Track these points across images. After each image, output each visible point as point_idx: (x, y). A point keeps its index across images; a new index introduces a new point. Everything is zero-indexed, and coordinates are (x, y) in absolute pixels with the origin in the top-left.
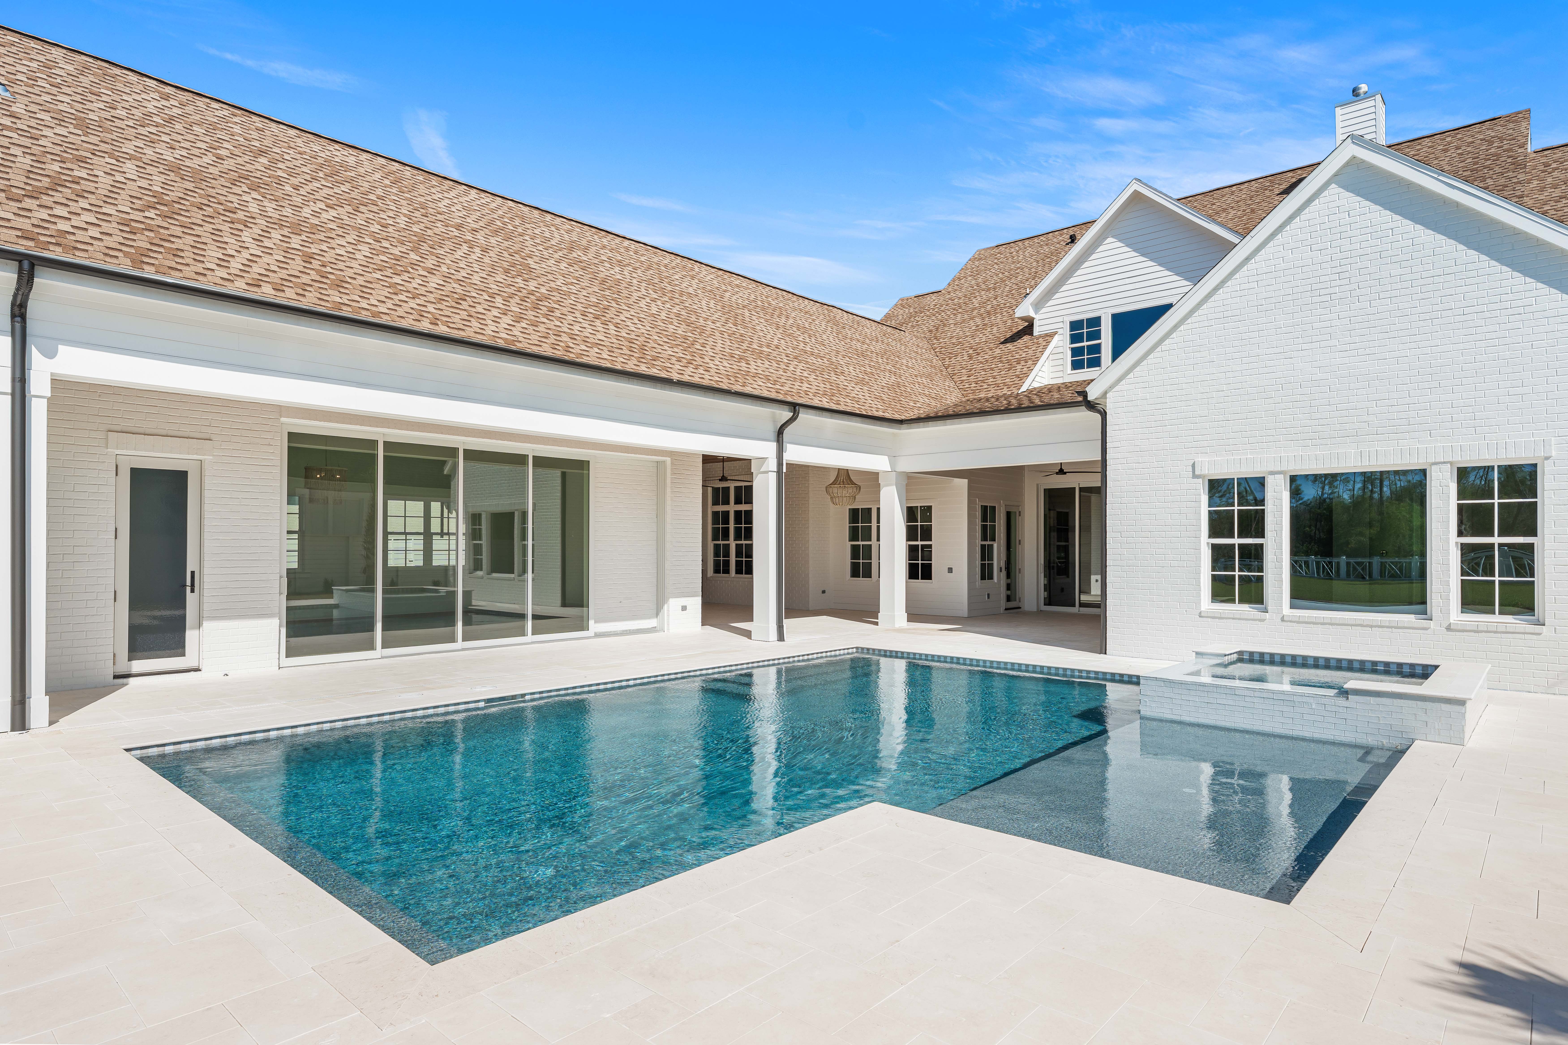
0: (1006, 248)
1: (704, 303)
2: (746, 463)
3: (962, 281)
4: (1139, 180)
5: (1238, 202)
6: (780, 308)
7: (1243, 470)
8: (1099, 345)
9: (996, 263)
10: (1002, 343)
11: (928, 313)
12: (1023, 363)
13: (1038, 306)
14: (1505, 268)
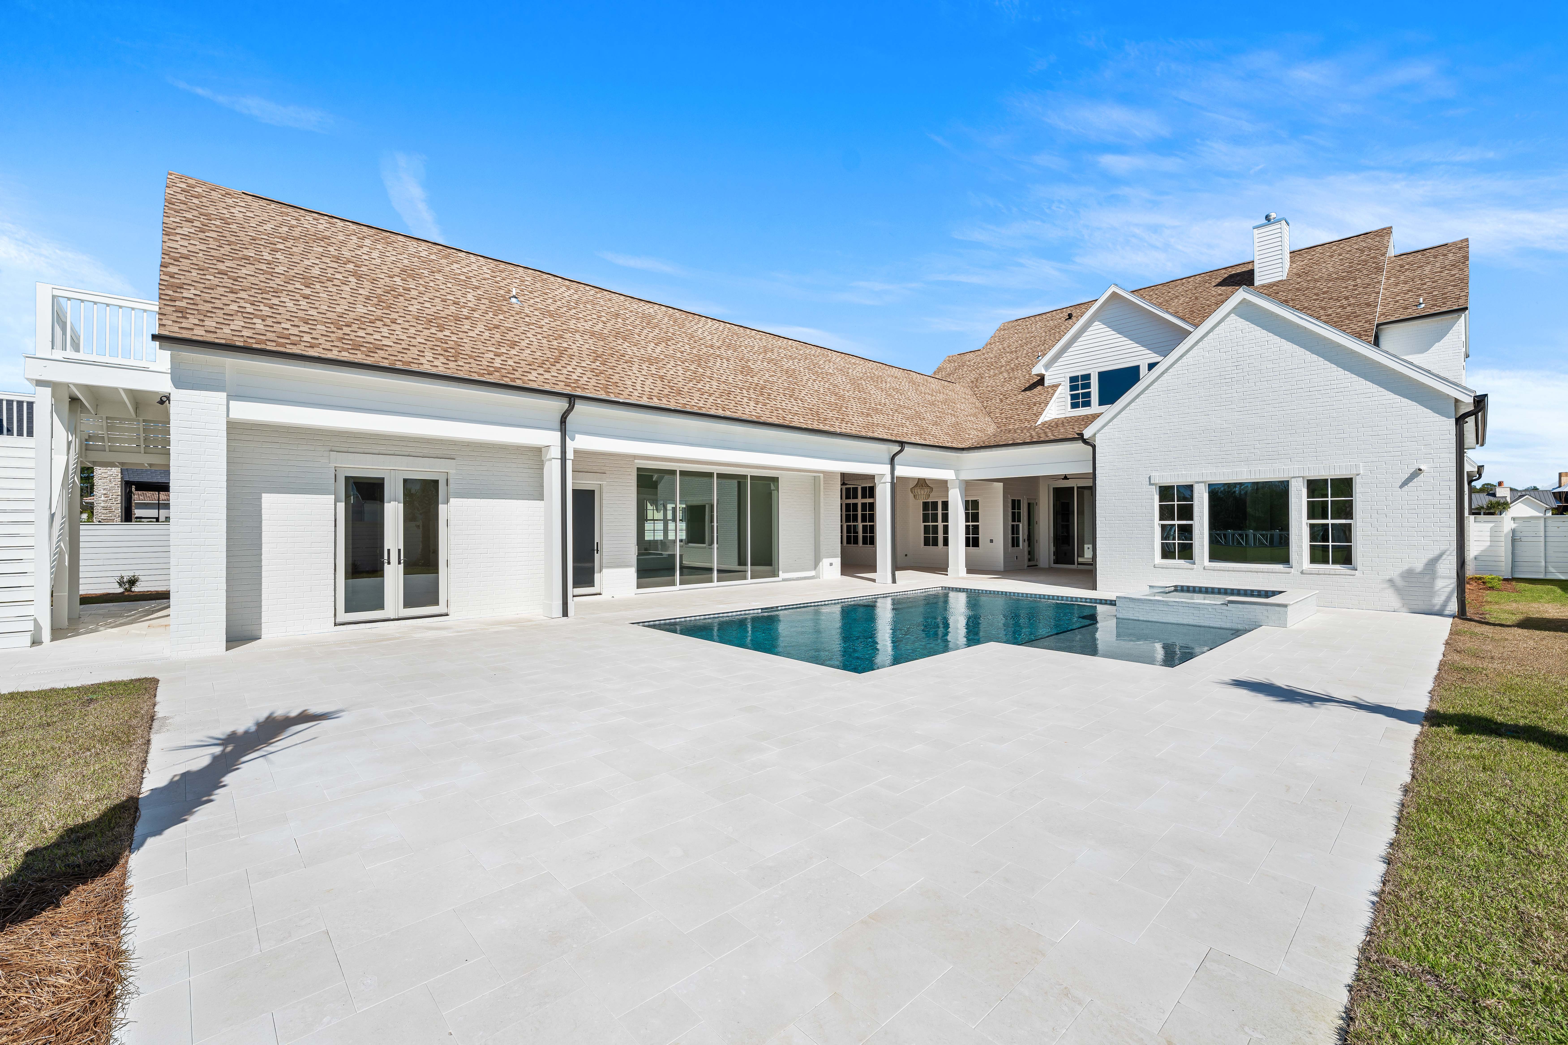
0: (1023, 322)
1: (839, 378)
2: (872, 477)
3: (993, 346)
4: (1116, 285)
5: (1186, 291)
6: (881, 376)
7: (1180, 480)
8: (1090, 392)
9: (1016, 333)
10: (1023, 391)
11: (970, 369)
12: (1038, 405)
13: (1047, 366)
14: (1333, 366)
